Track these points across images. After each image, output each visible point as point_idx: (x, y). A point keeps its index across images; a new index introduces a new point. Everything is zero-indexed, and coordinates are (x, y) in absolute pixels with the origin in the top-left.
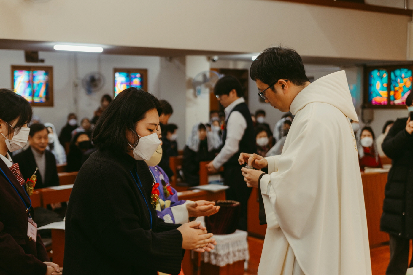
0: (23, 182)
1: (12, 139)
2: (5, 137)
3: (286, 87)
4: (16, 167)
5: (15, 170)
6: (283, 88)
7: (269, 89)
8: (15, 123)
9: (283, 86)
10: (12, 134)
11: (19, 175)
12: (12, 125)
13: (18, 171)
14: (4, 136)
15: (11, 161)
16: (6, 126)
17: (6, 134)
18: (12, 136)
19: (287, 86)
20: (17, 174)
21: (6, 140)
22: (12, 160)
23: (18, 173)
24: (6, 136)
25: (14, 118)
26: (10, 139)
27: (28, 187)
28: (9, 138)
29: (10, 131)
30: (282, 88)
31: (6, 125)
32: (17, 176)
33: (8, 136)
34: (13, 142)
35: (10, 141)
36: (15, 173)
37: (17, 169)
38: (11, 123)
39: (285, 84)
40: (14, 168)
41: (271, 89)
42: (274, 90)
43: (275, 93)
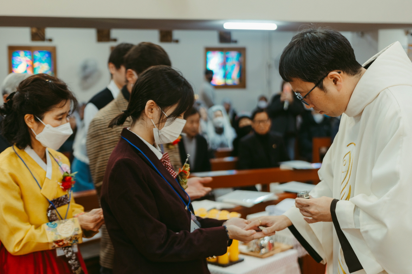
0: (176, 175)
1: (162, 130)
2: (155, 126)
3: (340, 81)
4: (166, 157)
5: (165, 162)
6: (336, 84)
7: (317, 89)
8: (170, 111)
9: (335, 81)
10: (163, 124)
11: (170, 167)
12: (165, 113)
13: (168, 162)
14: (154, 124)
15: (160, 152)
16: (159, 112)
17: (157, 122)
18: (162, 126)
19: (342, 79)
20: (168, 166)
21: (154, 129)
22: (160, 150)
23: (168, 164)
24: (156, 124)
25: (170, 104)
26: (160, 128)
27: (181, 179)
28: (158, 127)
29: (161, 120)
30: (334, 83)
31: (159, 110)
32: (168, 168)
33: (158, 125)
34: (162, 133)
35: (159, 131)
36: (165, 165)
37: (167, 160)
38: (165, 110)
39: (338, 78)
40: (163, 159)
41: (319, 88)
42: (322, 88)
43: (324, 92)
